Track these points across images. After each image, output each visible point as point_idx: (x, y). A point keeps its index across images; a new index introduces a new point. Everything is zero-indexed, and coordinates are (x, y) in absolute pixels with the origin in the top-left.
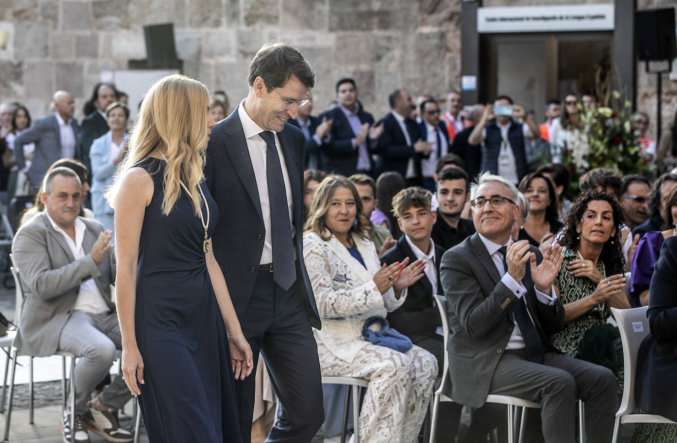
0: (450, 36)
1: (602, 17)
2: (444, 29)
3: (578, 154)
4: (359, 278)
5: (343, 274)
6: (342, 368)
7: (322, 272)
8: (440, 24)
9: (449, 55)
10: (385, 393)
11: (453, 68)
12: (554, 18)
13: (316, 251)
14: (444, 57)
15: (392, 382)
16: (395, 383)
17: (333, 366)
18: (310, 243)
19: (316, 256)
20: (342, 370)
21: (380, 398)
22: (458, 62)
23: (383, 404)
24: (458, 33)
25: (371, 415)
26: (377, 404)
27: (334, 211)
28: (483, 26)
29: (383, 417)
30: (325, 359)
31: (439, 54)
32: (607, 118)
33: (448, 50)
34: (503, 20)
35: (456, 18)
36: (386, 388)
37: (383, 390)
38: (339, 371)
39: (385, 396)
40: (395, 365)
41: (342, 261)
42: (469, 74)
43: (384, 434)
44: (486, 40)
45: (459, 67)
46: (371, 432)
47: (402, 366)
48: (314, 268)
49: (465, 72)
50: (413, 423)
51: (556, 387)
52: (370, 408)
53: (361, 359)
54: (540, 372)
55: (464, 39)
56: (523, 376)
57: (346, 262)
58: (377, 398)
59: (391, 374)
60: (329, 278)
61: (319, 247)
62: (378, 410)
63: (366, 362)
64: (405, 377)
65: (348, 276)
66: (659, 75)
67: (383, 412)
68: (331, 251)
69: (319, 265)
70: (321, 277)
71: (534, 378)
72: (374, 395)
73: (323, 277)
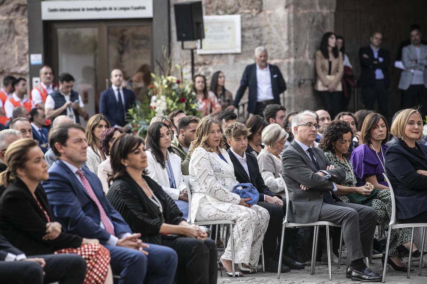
0: (17, 22)
1: (144, 8)
2: (11, 17)
3: (159, 110)
4: (227, 170)
5: (219, 168)
6: (220, 216)
7: (209, 168)
8: (9, 14)
9: (17, 38)
10: (245, 228)
11: (22, 48)
12: (105, 9)
13: (205, 157)
14: (13, 39)
15: (249, 222)
16: (251, 222)
17: (215, 215)
18: (201, 153)
19: (205, 160)
20: (220, 217)
21: (243, 230)
22: (26, 43)
23: (244, 234)
24: (26, 20)
25: (237, 239)
26: (241, 233)
27: (212, 136)
28: (46, 15)
29: (244, 241)
30: (211, 211)
31: (9, 37)
32: (174, 84)
33: (16, 33)
34: (63, 10)
35: (22, 8)
36: (246, 225)
37: (245, 227)
38: (218, 218)
39: (245, 229)
40: (250, 213)
41: (217, 162)
42: (37, 52)
43: (245, 249)
44: (49, 25)
45: (27, 47)
46: (238, 248)
47: (253, 213)
48: (204, 166)
49: (32, 51)
50: (259, 244)
51: (350, 216)
52: (237, 235)
53: (230, 211)
54: (338, 209)
55: (30, 25)
56: (331, 211)
57: (219, 162)
58: (241, 231)
59: (249, 218)
60: (212, 171)
61: (206, 155)
62: (241, 236)
63: (233, 212)
64: (255, 220)
65: (221, 169)
66: (192, 50)
67: (244, 238)
68: (211, 157)
69: (207, 164)
70: (209, 171)
71: (337, 212)
72: (240, 229)
73: (210, 171)
